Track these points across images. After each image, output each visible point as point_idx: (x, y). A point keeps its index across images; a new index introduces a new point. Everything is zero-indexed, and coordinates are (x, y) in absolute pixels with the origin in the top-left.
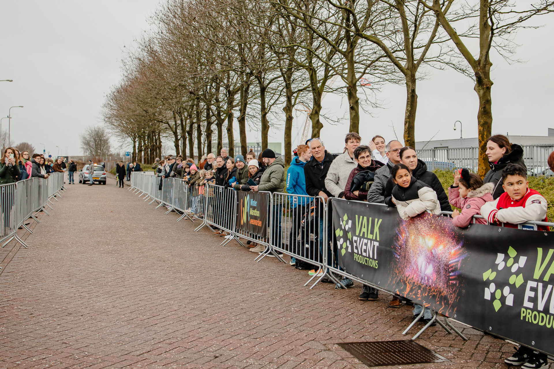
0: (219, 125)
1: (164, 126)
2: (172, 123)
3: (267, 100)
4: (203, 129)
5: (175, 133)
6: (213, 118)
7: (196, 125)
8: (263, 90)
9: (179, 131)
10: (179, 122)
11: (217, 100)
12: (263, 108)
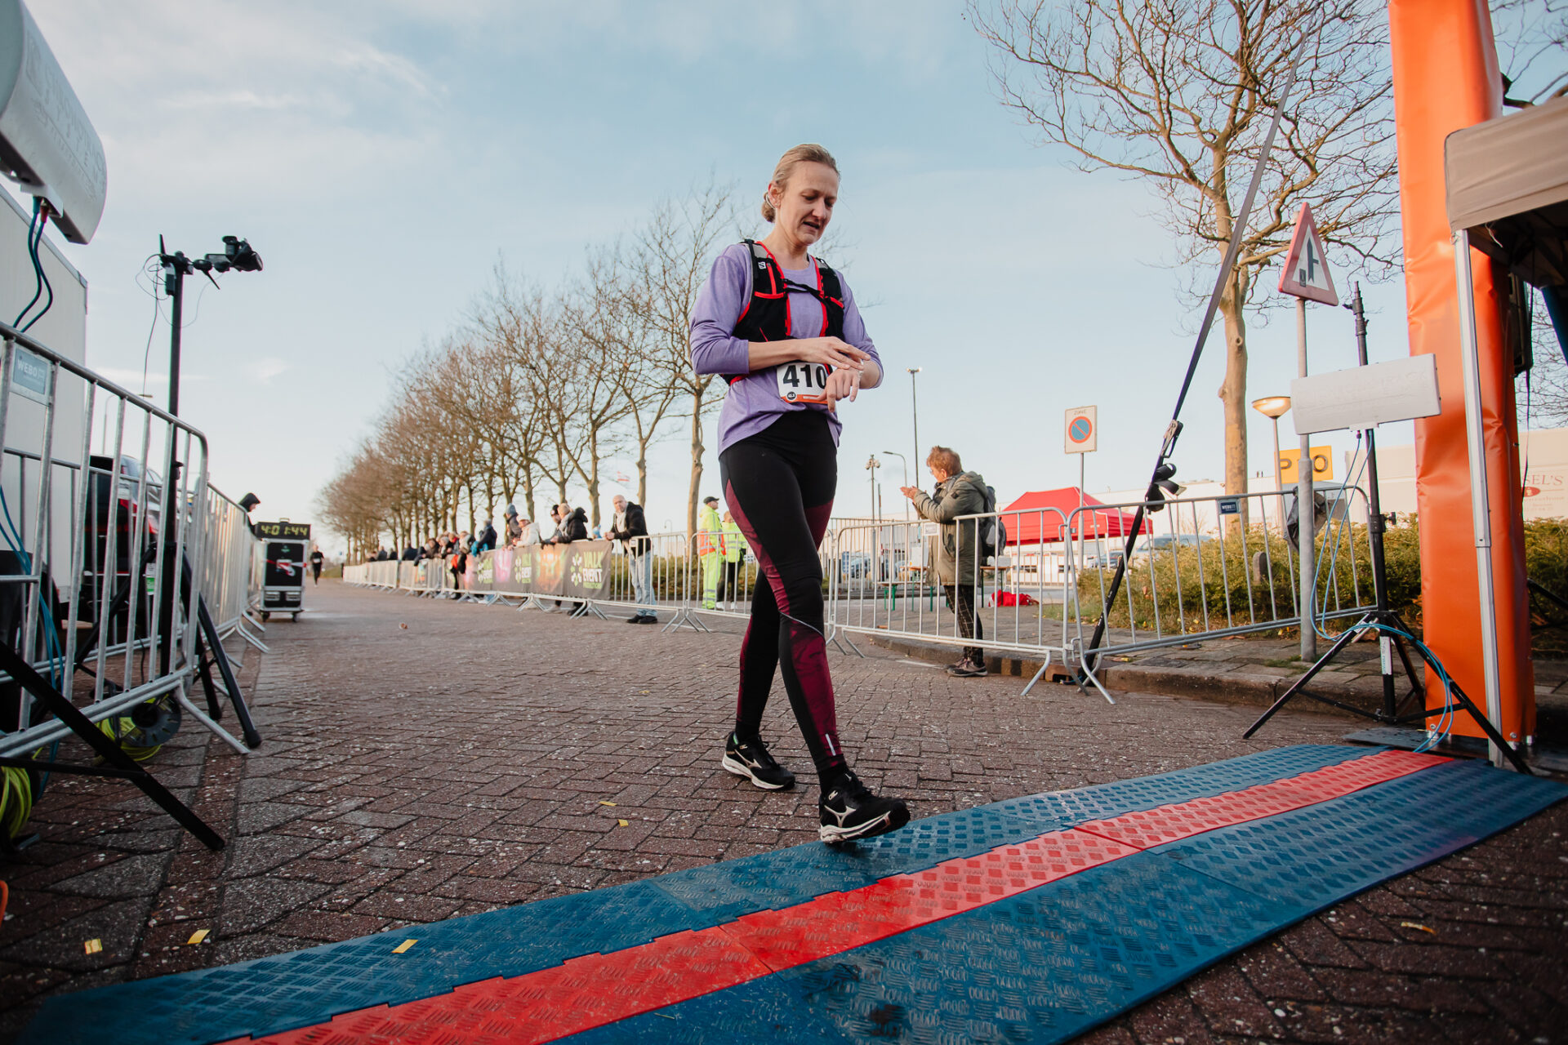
0: (436, 523)
1: (382, 524)
2: (391, 521)
3: (474, 500)
4: (422, 527)
5: (394, 531)
6: (430, 517)
7: (414, 523)
8: (471, 491)
9: (399, 530)
10: (398, 520)
11: (434, 499)
12: (471, 508)
